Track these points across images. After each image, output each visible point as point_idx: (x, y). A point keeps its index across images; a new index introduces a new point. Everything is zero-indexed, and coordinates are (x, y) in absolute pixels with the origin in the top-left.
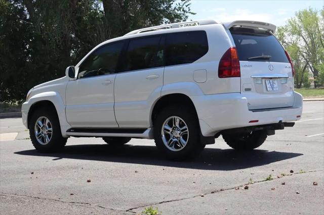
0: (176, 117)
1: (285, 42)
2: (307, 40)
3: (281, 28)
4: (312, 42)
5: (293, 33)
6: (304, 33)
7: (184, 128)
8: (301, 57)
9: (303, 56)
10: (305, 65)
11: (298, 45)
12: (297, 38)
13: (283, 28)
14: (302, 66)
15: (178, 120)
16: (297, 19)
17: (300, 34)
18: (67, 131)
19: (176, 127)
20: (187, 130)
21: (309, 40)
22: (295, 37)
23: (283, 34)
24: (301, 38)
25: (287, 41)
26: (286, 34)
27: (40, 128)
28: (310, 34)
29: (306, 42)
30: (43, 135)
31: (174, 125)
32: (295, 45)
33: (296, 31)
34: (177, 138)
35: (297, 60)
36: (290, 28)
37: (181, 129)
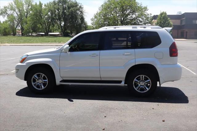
1: (7, 14)
4: (21, 15)
6: (17, 10)
7: (148, 81)
8: (15, 21)
9: (16, 21)
10: (17, 25)
13: (7, 7)
14: (15, 25)
16: (13, 3)
17: (15, 11)
18: (60, 82)
19: (143, 80)
20: (151, 82)
21: (19, 13)
22: (12, 11)
24: (15, 12)
25: (8, 13)
26: (8, 10)
27: (37, 80)
28: (19, 11)
30: (39, 84)
31: (141, 79)
32: (12, 15)
33: (12, 9)
34: (142, 86)
35: (13, 22)
36: (10, 7)
37: (146, 82)
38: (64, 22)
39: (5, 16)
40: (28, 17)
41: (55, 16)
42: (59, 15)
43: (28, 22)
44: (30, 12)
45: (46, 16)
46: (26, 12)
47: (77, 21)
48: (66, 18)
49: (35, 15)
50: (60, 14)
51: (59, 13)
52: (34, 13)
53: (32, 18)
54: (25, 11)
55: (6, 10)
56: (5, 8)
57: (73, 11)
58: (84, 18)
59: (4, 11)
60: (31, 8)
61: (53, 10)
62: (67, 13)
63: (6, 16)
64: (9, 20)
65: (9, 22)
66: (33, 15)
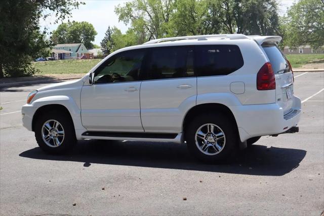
0: (211, 124)
1: (132, 16)
2: (152, 15)
3: (129, 3)
4: (156, 17)
5: (139, 8)
6: (149, 9)
7: (221, 134)
8: (146, 30)
9: (148, 29)
10: (149, 37)
11: (144, 20)
12: (142, 13)
13: (131, 4)
15: (212, 127)
17: (146, 10)
18: (83, 134)
19: (212, 133)
20: (224, 136)
21: (153, 15)
22: (141, 12)
23: (131, 9)
24: (146, 13)
25: (134, 15)
26: (133, 9)
27: (49, 131)
28: (154, 10)
29: (150, 16)
30: (52, 138)
31: (209, 132)
32: (141, 18)
33: (142, 7)
34: (211, 143)
35: (143, 32)
36: (137, 4)
37: (217, 135)
38: (238, 27)
39: (128, 20)
40: (169, 20)
41: (220, 16)
42: (228, 14)
43: (169, 31)
44: (174, 10)
45: (204, 17)
46: (166, 12)
47: (265, 24)
48: (242, 19)
49: (182, 16)
50: (230, 11)
51: (228, 10)
52: (179, 13)
53: (176, 22)
54: (165, 8)
55: (130, 10)
56: (128, 5)
57: (255, 4)
58: (278, 16)
59: (126, 11)
60: (175, 3)
61: (216, 4)
62: (244, 9)
63: (130, 21)
64: (136, 29)
65: (136, 33)
66: (179, 17)
